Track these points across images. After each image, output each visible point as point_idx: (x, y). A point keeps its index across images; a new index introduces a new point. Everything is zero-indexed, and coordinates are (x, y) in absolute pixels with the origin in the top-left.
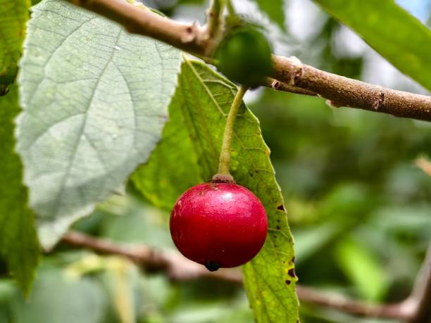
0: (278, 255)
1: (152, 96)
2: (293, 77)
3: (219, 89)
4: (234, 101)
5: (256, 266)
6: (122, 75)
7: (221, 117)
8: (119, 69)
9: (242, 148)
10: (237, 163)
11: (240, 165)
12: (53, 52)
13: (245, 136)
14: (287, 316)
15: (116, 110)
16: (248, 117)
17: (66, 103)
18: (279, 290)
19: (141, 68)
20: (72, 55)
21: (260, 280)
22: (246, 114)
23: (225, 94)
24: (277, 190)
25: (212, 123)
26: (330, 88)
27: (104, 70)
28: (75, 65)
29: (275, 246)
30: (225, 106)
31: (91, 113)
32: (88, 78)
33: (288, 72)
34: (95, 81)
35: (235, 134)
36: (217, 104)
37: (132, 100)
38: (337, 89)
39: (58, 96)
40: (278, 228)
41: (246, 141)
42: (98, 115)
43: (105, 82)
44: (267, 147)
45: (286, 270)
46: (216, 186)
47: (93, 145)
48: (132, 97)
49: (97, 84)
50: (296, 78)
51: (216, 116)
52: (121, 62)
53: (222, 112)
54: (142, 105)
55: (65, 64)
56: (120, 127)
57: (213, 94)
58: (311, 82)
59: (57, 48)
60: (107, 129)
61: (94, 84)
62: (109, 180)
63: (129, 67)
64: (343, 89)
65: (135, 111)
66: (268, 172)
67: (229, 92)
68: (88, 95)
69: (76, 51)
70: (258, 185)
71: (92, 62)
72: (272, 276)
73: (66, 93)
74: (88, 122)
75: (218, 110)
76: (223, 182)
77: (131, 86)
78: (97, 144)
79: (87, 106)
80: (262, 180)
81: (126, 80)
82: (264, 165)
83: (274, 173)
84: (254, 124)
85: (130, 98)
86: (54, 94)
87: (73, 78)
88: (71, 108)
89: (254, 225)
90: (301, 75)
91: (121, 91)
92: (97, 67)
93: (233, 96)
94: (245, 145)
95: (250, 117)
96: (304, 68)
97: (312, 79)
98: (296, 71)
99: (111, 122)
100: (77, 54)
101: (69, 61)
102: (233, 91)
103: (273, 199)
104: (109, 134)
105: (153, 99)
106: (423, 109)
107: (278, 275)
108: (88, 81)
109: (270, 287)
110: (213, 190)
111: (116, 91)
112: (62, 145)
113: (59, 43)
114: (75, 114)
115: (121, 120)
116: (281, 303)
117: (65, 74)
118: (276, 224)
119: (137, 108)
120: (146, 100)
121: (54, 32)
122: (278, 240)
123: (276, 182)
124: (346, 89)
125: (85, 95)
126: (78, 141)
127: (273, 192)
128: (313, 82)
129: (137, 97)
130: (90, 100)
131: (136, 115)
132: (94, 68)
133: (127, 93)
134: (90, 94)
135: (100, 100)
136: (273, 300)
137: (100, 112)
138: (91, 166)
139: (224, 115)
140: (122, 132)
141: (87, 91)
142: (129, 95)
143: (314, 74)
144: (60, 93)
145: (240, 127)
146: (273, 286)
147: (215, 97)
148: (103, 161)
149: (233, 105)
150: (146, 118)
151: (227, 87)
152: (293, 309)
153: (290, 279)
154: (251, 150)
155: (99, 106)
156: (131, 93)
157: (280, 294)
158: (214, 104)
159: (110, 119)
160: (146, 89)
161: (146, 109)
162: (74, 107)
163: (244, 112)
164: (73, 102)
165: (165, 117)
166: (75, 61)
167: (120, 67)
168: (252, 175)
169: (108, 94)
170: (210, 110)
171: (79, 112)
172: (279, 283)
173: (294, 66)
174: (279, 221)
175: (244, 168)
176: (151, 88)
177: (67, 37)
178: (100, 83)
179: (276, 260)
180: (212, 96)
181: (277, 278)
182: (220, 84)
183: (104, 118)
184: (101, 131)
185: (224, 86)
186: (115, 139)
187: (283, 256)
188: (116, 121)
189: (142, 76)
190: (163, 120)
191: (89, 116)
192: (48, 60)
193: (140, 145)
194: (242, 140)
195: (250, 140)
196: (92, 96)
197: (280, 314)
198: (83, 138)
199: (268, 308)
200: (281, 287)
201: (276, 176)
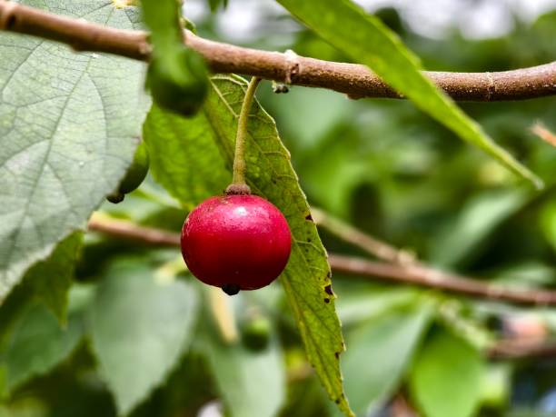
0: (313, 270)
1: (126, 112)
2: (288, 74)
3: (228, 86)
4: (245, 100)
5: (294, 284)
6: (98, 89)
7: (234, 118)
8: (94, 82)
9: (260, 154)
10: (258, 169)
11: (262, 171)
12: (13, 71)
13: (261, 139)
14: (331, 338)
15: (87, 131)
16: (262, 117)
17: (27, 129)
18: (319, 310)
19: (119, 78)
20: (38, 71)
21: (299, 299)
22: (259, 113)
23: (235, 92)
24: (302, 198)
25: (226, 126)
26: (340, 81)
27: (76, 85)
28: (42, 84)
29: (308, 261)
30: (236, 106)
31: (57, 139)
32: (57, 96)
33: (281, 70)
34: (65, 98)
35: (250, 138)
36: (227, 104)
37: (106, 118)
38: (349, 80)
39: (18, 123)
40: (309, 241)
41: (263, 145)
42: (65, 140)
43: (76, 100)
44: (287, 151)
45: (323, 288)
46: (226, 200)
47: (57, 176)
48: (106, 114)
49: (66, 102)
50: (292, 75)
51: (228, 118)
52: (98, 72)
53: (234, 113)
54: (115, 124)
55: (28, 83)
56: (90, 152)
57: (222, 93)
58: (313, 77)
59: (20, 65)
60: (75, 155)
61: (63, 103)
62: (72, 216)
63: (106, 78)
64: (355, 80)
65: (108, 132)
66: (290, 179)
67: (239, 89)
68: (54, 118)
69: (43, 65)
70: (283, 193)
71: (63, 76)
72: (311, 294)
73: (28, 118)
74: (53, 148)
75: (229, 111)
76: (237, 194)
77: (106, 101)
78: (61, 174)
79: (54, 131)
80: (285, 187)
81: (100, 94)
82: (286, 170)
83: (297, 179)
84: (270, 124)
85: (103, 116)
86: (12, 121)
87: (38, 98)
88: (33, 134)
89: (271, 241)
90: (298, 71)
91: (94, 108)
92: (68, 82)
93: (244, 94)
94: (262, 148)
95: (265, 117)
96: (302, 63)
97: (314, 74)
98: (290, 67)
99: (79, 146)
100: (45, 70)
101: (34, 79)
102: (244, 89)
103: (299, 208)
104: (76, 161)
105: (127, 116)
106: (464, 89)
107: (316, 293)
108: (56, 100)
109: (310, 306)
110: (224, 204)
111: (88, 109)
112: (20, 180)
113: (23, 58)
114: (38, 141)
115: (91, 143)
116: (323, 324)
117: (27, 95)
118: (306, 236)
119: (109, 128)
120: (120, 118)
121: (17, 46)
122: (310, 253)
123: (300, 189)
124: (359, 79)
125: (51, 117)
126: (40, 172)
127: (299, 200)
128: (316, 76)
129: (111, 114)
130: (57, 123)
131: (108, 136)
132: (65, 83)
133: (99, 110)
134: (58, 114)
135: (69, 121)
136: (315, 320)
137: (67, 136)
138: (53, 202)
139: (236, 116)
140: (91, 157)
141: (54, 112)
142: (102, 112)
143: (316, 67)
144: (20, 119)
145: (255, 129)
146: (314, 305)
147: (225, 96)
148: (67, 194)
149: (244, 105)
150: (118, 140)
151: (237, 85)
152: (336, 330)
153: (328, 297)
154: (270, 154)
155: (67, 129)
156: (104, 110)
157: (321, 314)
158: (224, 104)
159: (78, 143)
160: (121, 104)
161: (119, 128)
162: (37, 133)
163: (258, 111)
164: (36, 127)
165: (138, 138)
166: (42, 78)
167: (95, 79)
168: (275, 182)
169: (79, 113)
170: (222, 111)
171: (44, 138)
172: (319, 302)
173: (289, 62)
174: (309, 233)
175: (266, 174)
176: (126, 103)
177: (34, 49)
178: (71, 100)
179: (310, 277)
180: (221, 96)
181: (316, 296)
182: (229, 81)
183: (72, 142)
184: (67, 158)
185: (234, 83)
186: (82, 167)
187: (317, 271)
188: (84, 144)
189: (119, 88)
190: (136, 141)
191: (54, 143)
192: (8, 81)
193: (109, 172)
194: (259, 145)
195: (267, 144)
196: (59, 118)
197: (324, 336)
198: (46, 168)
199: (312, 330)
200: (320, 306)
201: (299, 182)
